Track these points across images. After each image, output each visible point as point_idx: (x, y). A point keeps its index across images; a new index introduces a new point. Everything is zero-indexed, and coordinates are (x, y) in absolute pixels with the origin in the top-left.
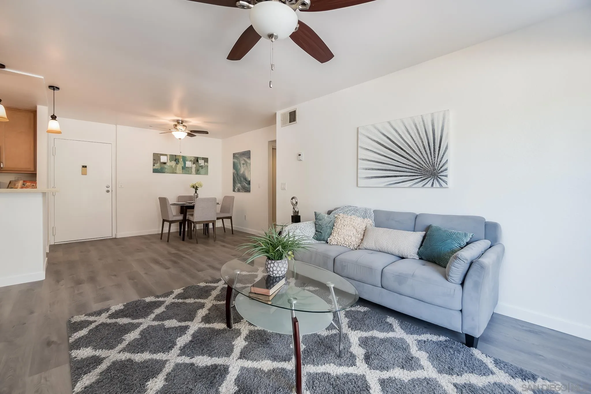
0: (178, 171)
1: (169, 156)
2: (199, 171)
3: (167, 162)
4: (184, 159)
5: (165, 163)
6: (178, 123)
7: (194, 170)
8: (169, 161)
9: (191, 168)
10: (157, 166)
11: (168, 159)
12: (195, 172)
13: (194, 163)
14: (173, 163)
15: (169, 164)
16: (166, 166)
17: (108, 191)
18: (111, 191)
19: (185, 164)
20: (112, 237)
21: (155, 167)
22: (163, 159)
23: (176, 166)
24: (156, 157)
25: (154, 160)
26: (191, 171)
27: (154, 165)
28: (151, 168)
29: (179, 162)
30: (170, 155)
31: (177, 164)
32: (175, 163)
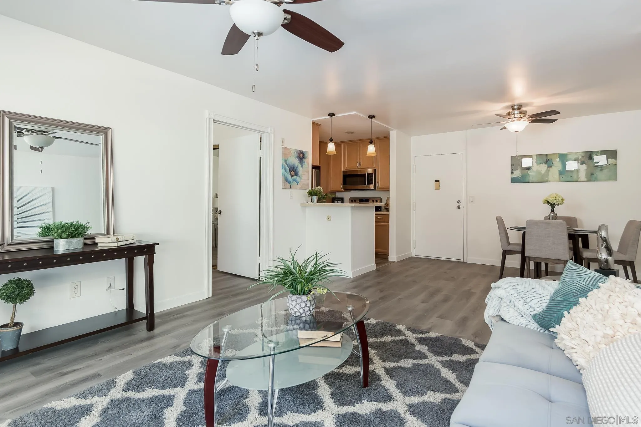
0: (550, 178)
1: (535, 158)
2: (595, 175)
3: (533, 166)
4: (563, 157)
5: (529, 168)
6: (514, 109)
7: (583, 175)
8: (535, 164)
9: (578, 171)
10: (517, 174)
11: (534, 161)
12: (586, 178)
13: (583, 163)
14: (543, 168)
15: (536, 168)
16: (530, 172)
17: (459, 208)
18: (461, 207)
19: (564, 165)
20: (462, 261)
21: (513, 176)
22: (526, 162)
23: (547, 172)
24: (516, 161)
25: (512, 165)
26: (578, 176)
27: (512, 173)
28: (509, 176)
29: (553, 163)
30: (536, 155)
31: (550, 167)
32: (547, 167)
